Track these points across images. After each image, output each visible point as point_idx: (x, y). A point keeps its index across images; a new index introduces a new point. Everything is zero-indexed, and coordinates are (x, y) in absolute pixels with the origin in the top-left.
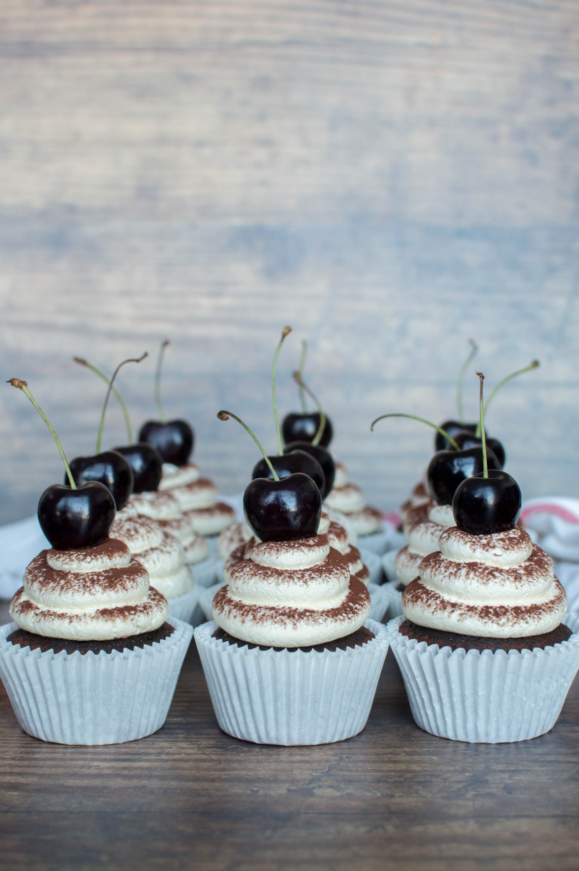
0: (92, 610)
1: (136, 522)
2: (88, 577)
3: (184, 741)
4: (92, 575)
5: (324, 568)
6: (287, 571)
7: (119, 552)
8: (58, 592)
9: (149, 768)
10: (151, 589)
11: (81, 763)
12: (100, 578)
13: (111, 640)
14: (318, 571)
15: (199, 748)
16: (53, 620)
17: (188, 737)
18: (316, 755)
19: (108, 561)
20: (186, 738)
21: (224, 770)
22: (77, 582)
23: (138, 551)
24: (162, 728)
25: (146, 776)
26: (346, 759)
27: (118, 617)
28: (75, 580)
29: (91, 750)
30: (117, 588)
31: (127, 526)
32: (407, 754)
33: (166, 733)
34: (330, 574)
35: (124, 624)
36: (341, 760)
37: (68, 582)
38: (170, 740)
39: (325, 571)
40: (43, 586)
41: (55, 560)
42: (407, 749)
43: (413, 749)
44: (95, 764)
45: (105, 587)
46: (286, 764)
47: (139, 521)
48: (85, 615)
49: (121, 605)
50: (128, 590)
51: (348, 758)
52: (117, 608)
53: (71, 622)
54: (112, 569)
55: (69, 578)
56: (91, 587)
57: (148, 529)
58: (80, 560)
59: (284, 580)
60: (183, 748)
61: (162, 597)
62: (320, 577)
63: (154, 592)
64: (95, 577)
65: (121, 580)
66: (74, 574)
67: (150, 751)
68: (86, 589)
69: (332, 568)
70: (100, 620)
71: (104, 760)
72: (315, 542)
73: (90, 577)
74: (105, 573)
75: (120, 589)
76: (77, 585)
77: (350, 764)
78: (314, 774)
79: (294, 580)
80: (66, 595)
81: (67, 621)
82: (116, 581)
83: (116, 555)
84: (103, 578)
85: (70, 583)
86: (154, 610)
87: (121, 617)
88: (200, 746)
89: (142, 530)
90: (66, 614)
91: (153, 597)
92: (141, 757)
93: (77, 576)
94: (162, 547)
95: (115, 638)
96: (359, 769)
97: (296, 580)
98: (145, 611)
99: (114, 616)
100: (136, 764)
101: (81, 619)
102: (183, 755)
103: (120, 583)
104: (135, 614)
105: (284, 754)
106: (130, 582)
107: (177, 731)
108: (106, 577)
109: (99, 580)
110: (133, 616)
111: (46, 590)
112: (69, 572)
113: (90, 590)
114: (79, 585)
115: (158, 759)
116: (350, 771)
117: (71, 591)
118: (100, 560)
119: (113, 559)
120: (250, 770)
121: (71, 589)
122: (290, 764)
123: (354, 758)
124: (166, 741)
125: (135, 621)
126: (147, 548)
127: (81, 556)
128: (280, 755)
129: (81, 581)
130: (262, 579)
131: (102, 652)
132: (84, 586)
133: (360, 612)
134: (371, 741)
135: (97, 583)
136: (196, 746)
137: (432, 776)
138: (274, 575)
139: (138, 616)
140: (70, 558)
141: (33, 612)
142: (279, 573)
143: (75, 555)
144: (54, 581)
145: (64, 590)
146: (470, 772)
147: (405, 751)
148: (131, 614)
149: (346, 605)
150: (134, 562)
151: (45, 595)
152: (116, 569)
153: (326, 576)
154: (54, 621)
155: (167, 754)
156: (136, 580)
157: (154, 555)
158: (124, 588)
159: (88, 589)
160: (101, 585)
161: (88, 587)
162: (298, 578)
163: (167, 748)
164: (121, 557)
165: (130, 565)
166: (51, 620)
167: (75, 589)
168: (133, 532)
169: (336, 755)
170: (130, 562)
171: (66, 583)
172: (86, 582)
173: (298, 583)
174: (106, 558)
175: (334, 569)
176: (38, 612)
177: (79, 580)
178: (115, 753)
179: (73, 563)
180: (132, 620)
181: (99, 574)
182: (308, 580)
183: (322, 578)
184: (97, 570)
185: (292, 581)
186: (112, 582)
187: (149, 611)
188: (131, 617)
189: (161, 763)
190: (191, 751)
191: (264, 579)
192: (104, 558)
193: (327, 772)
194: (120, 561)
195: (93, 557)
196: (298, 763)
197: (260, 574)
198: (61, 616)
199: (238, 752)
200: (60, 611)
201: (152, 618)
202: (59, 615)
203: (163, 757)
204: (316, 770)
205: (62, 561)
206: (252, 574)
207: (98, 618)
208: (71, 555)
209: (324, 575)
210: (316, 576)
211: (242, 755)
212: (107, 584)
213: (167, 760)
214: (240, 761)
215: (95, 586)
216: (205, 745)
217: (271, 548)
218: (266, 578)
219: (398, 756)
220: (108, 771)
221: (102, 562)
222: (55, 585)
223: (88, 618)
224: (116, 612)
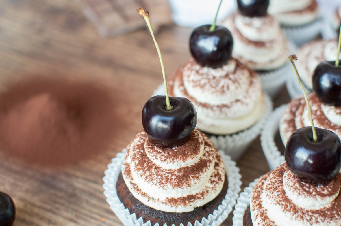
0: (163, 197)
2: (165, 174)
4: (168, 172)
5: (329, 213)
8: (144, 180)
12: (174, 176)
22: (157, 176)
27: (181, 205)
30: (183, 186)
34: (331, 220)
35: (184, 208)
37: (151, 175)
40: (136, 169)
45: (175, 185)
48: (158, 200)
49: (185, 196)
50: (192, 186)
52: (181, 198)
53: (149, 201)
55: (152, 171)
56: (165, 185)
58: (162, 160)
59: (297, 219)
62: (323, 222)
65: (188, 180)
66: (157, 168)
68: (161, 185)
69: (334, 214)
70: (167, 205)
73: (167, 174)
74: (178, 172)
75: (185, 187)
76: (156, 180)
79: (303, 220)
80: (148, 184)
81: (147, 199)
82: (183, 181)
85: (152, 176)
87: (182, 205)
90: (147, 194)
93: (158, 170)
97: (305, 221)
98: (202, 198)
99: (178, 203)
101: (155, 202)
104: (193, 202)
108: (177, 177)
109: (171, 179)
111: (137, 174)
112: (155, 165)
113: (163, 186)
114: (157, 181)
117: (151, 183)
118: (176, 163)
121: (152, 182)
129: (160, 176)
130: (282, 210)
132: (160, 181)
135: (170, 182)
138: (291, 211)
140: (156, 157)
141: (129, 180)
143: (160, 155)
144: (144, 168)
145: (147, 180)
153: (327, 222)
154: (139, 195)
158: (189, 185)
159: (162, 186)
160: (172, 184)
161: (163, 183)
162: (307, 219)
166: (137, 193)
171: (149, 176)
172: (162, 178)
173: (306, 224)
175: (336, 215)
176: (132, 182)
179: (157, 161)
180: (190, 205)
181: (173, 173)
182: (314, 223)
183: (324, 223)
184: (173, 169)
185: (302, 220)
186: (181, 181)
187: (206, 196)
188: (190, 204)
191: (284, 211)
192: (179, 161)
195: (172, 160)
197: (282, 204)
198: (143, 195)
202: (142, 193)
205: (151, 156)
206: (277, 201)
209: (326, 221)
210: (320, 221)
212: (177, 183)
215: (168, 184)
217: (295, 189)
218: (285, 211)
221: (177, 164)
222: (143, 173)
223: (160, 202)
224: (179, 201)
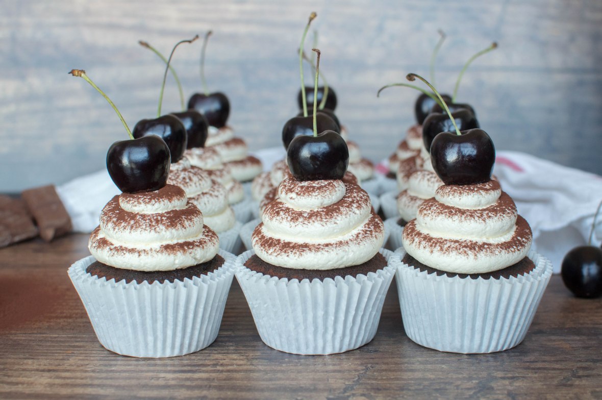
0: (157, 245)
1: (190, 172)
2: (153, 218)
3: (234, 353)
4: (156, 216)
6: (468, 210)
7: (177, 196)
8: (129, 230)
9: (208, 379)
10: (205, 227)
11: (150, 374)
12: (163, 218)
13: (174, 271)
14: (493, 210)
15: (248, 359)
16: (124, 254)
17: (237, 349)
18: (346, 364)
19: (169, 203)
20: (236, 350)
21: (271, 380)
23: (192, 196)
24: (216, 341)
25: (206, 386)
26: (371, 368)
27: (179, 251)
28: (142, 221)
29: (158, 362)
30: (177, 227)
31: (182, 175)
32: (421, 363)
33: (219, 346)
35: (184, 257)
36: (367, 369)
37: (137, 222)
38: (223, 352)
39: (500, 211)
40: (116, 226)
41: (126, 203)
42: (420, 359)
43: (424, 359)
44: (162, 375)
45: (168, 226)
46: (322, 374)
47: (192, 171)
49: (181, 241)
50: (187, 229)
51: (372, 367)
52: (178, 243)
53: (139, 255)
54: (172, 211)
55: (137, 218)
56: (156, 226)
57: (200, 177)
58: (146, 202)
60: (234, 359)
61: (214, 233)
63: (207, 230)
64: (159, 218)
65: (180, 220)
66: (141, 215)
67: (207, 362)
68: (152, 228)
70: (164, 254)
71: (169, 372)
72: (490, 186)
73: (155, 218)
74: (167, 214)
75: (180, 228)
76: (144, 224)
77: (375, 373)
78: (347, 383)
80: (136, 233)
81: (137, 254)
82: (176, 221)
83: (175, 198)
84: (166, 218)
86: (208, 245)
87: (181, 251)
88: (248, 357)
89: (195, 179)
90: (136, 249)
91: (206, 234)
92: (200, 368)
93: (144, 217)
94: (211, 192)
95: (176, 269)
96: (384, 378)
98: (201, 246)
99: (175, 250)
100: (197, 375)
101: (147, 253)
102: (235, 366)
103: (180, 222)
104: (192, 248)
105: (319, 364)
106: (188, 221)
107: (228, 344)
108: (168, 218)
109: (162, 220)
110: (191, 250)
111: (119, 229)
112: (138, 214)
113: (155, 229)
114: (146, 225)
115: (215, 370)
116: (376, 379)
117: (139, 230)
118: (162, 203)
119: (173, 202)
120: (293, 380)
121: (140, 228)
122: (325, 373)
123: (377, 367)
124: (220, 353)
125: (193, 254)
126: (200, 193)
127: (147, 199)
128: (315, 365)
129: (147, 221)
131: (166, 281)
132: (150, 225)
133: (526, 245)
134: (389, 352)
135: (161, 223)
136: (245, 357)
137: (446, 383)
139: (196, 250)
140: (138, 201)
141: (108, 248)
142: (462, 212)
143: (142, 199)
144: (125, 221)
145: (134, 229)
146: (476, 379)
147: (418, 360)
148: (189, 248)
149: (515, 239)
150: (190, 205)
151: (118, 233)
152: (176, 210)
154: (126, 255)
155: (222, 365)
156: (193, 219)
157: (205, 199)
158: (183, 226)
159: (154, 228)
160: (164, 224)
161: (153, 226)
163: (221, 359)
164: (179, 200)
165: (187, 207)
166: (123, 254)
167: (142, 228)
168: (188, 180)
169: (362, 364)
170: (187, 205)
171: (135, 223)
172: (151, 222)
174: (166, 201)
176: (112, 247)
177: (146, 220)
178: (178, 365)
179: (141, 205)
180: (190, 253)
181: (162, 215)
184: (160, 212)
186: (174, 221)
187: (204, 245)
189: (218, 374)
190: (242, 362)
192: (165, 201)
193: (358, 380)
194: (177, 204)
195: (156, 200)
196: (331, 372)
198: (131, 251)
199: (281, 363)
200: (130, 247)
201: (207, 252)
202: (129, 250)
203: (219, 368)
204: (348, 379)
205: (132, 203)
207: (162, 252)
208: (139, 198)
211: (284, 365)
212: (169, 224)
213: (222, 371)
214: (283, 371)
215: (159, 225)
216: (252, 356)
219: (413, 366)
220: (173, 382)
221: (164, 205)
222: (126, 225)
223: (154, 252)
224: (177, 246)
